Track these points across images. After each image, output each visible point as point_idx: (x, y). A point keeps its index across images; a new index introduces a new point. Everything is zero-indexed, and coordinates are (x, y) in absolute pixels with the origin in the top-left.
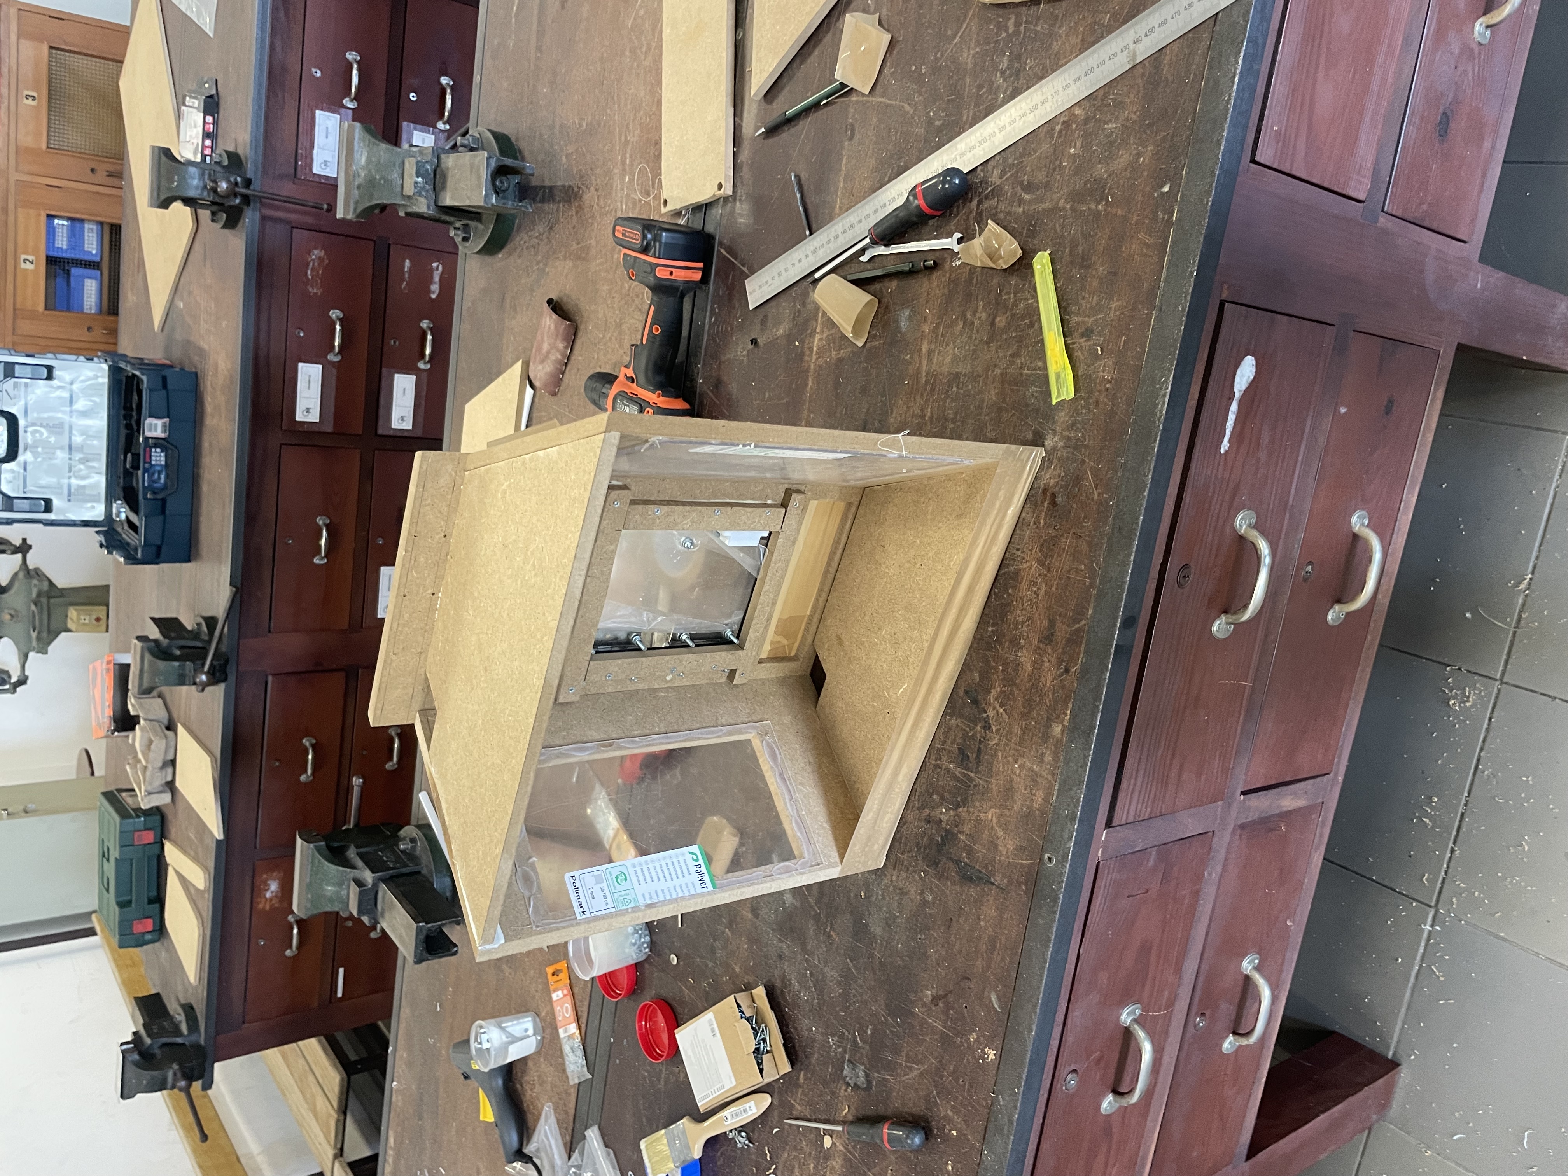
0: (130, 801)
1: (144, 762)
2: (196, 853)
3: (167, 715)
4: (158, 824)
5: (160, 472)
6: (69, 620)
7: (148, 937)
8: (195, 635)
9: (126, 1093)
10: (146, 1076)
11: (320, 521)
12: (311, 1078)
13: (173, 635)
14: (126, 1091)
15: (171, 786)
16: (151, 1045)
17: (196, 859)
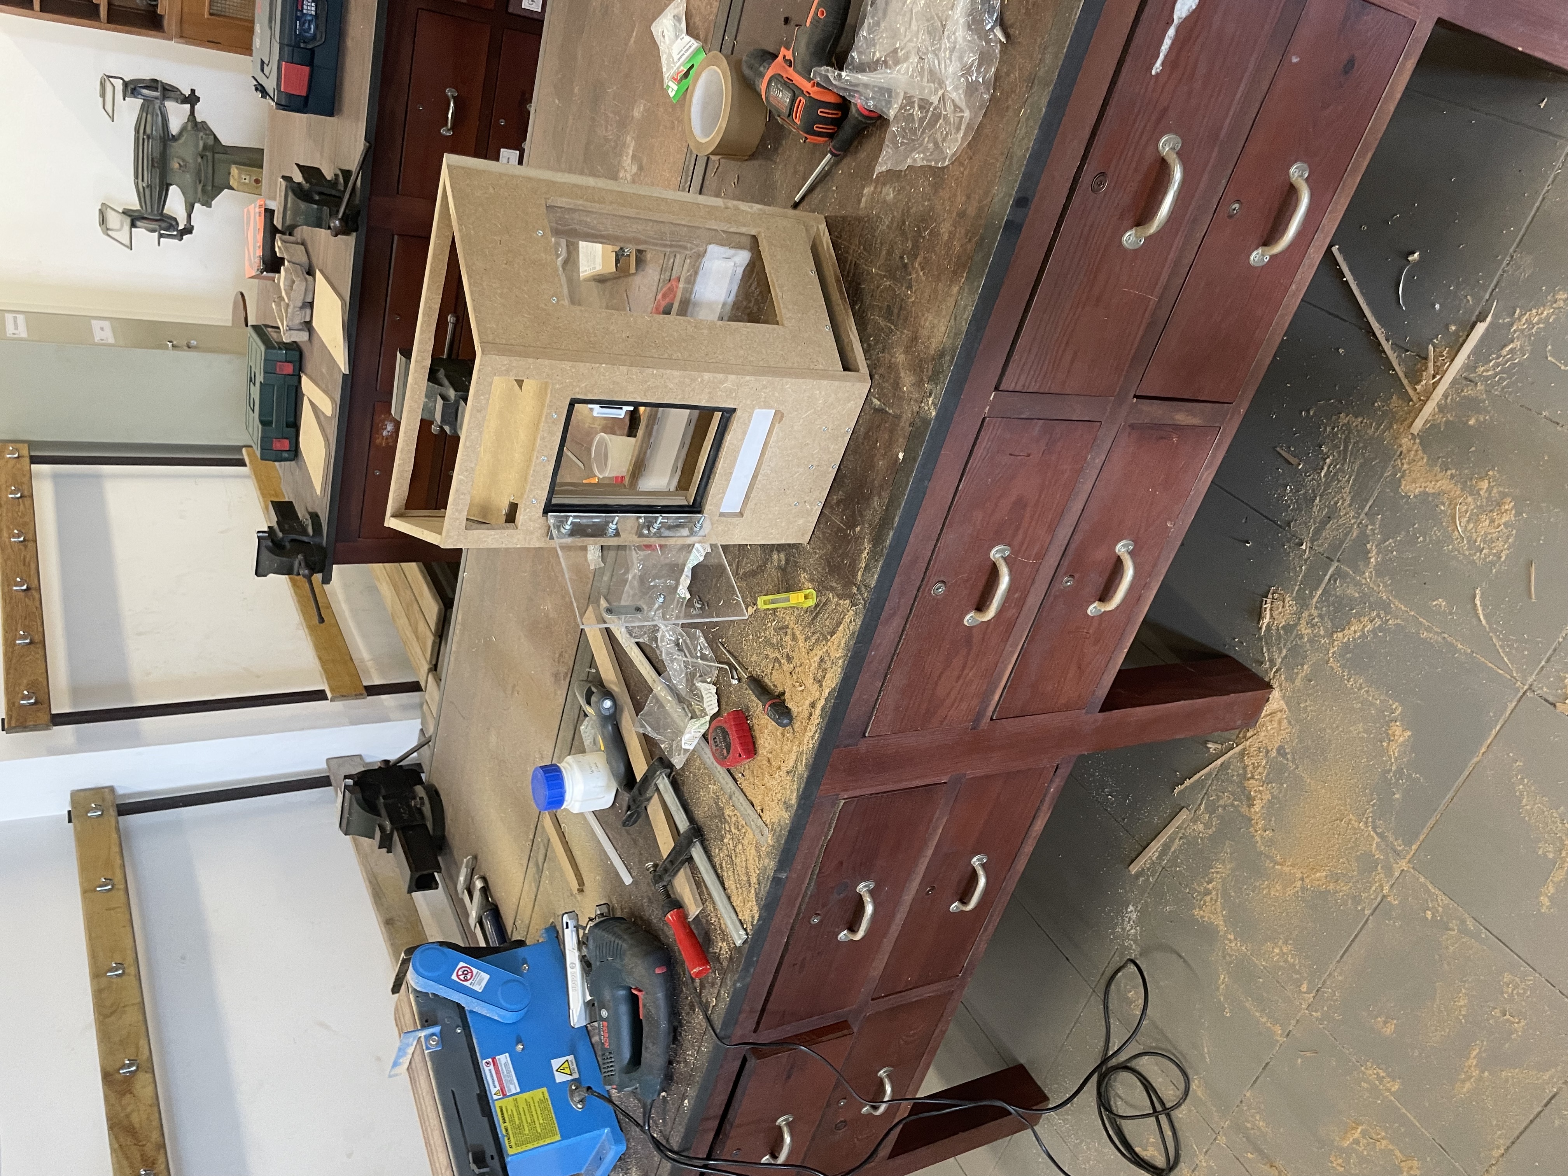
0: (274, 335)
1: (287, 301)
2: (327, 386)
3: (307, 261)
4: (297, 358)
5: (310, 22)
6: (231, 179)
7: (285, 455)
8: (334, 184)
9: (259, 572)
10: (277, 560)
11: (449, 92)
12: (416, 607)
13: (314, 181)
14: (260, 570)
15: (308, 326)
16: (283, 538)
17: (326, 392)
